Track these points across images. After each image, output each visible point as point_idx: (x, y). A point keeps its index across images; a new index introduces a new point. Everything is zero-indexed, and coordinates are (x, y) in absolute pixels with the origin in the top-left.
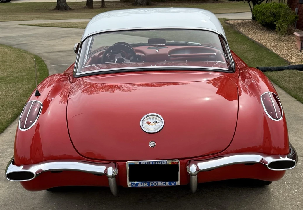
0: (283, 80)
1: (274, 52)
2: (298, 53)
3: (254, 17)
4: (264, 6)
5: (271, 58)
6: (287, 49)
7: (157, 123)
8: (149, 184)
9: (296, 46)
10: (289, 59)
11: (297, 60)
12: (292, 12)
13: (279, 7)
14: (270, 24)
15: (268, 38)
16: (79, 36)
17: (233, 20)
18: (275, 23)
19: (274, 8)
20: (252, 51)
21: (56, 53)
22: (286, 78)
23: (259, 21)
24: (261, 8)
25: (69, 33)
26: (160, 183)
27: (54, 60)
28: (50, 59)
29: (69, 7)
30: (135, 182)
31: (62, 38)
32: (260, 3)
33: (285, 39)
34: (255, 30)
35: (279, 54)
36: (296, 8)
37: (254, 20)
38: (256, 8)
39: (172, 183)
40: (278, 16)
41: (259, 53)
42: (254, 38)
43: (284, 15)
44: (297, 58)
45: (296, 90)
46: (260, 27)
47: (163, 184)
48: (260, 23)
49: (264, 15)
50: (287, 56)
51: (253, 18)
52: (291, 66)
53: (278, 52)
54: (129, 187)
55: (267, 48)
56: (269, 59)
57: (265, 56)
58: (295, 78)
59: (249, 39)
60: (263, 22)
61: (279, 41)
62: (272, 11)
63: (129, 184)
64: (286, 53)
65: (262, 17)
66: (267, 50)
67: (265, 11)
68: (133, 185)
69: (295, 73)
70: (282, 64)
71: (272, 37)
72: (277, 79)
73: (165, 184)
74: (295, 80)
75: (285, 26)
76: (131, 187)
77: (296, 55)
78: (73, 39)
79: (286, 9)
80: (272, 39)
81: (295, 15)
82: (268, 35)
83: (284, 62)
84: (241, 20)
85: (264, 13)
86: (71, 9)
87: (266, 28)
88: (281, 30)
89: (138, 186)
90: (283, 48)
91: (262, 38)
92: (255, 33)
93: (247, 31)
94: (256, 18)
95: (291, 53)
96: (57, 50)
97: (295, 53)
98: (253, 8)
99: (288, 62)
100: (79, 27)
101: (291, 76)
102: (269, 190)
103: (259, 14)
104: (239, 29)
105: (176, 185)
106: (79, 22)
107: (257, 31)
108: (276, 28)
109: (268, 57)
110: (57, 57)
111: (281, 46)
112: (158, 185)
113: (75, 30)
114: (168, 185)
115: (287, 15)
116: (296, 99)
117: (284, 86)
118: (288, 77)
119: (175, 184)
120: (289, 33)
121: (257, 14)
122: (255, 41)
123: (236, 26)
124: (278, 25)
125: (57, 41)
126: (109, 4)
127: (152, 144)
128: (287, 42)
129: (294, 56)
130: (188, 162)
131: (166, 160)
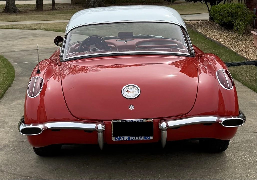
0: (240, 74)
1: (232, 50)
2: (256, 51)
3: (212, 17)
4: (222, 6)
5: (229, 55)
6: (245, 48)
7: (136, 91)
8: (129, 139)
9: (254, 44)
10: (247, 56)
11: (254, 57)
12: (250, 12)
13: (237, 7)
14: (228, 24)
15: (226, 38)
16: (37, 37)
17: (190, 20)
18: (233, 23)
19: (232, 9)
20: (210, 49)
21: (17, 52)
22: (243, 72)
23: (217, 20)
24: (218, 9)
25: (26, 34)
26: (138, 137)
27: (17, 58)
28: (12, 58)
29: (18, 10)
30: (118, 137)
31: (20, 39)
32: (218, 3)
33: (243, 39)
34: (213, 30)
35: (237, 52)
36: (254, 8)
37: (212, 21)
38: (214, 8)
39: (147, 138)
40: (236, 16)
41: (217, 51)
42: (212, 37)
43: (242, 15)
44: (254, 55)
45: (252, 82)
46: (218, 28)
47: (140, 138)
48: (218, 23)
49: (222, 15)
50: (244, 53)
51: (211, 19)
52: (248, 62)
53: (236, 50)
55: (225, 46)
56: (227, 56)
57: (223, 53)
58: (251, 72)
59: (207, 38)
60: (221, 22)
61: (237, 40)
62: (230, 11)
63: (114, 139)
64: (244, 50)
65: (219, 17)
66: (225, 48)
67: (223, 11)
68: (116, 139)
69: (251, 68)
70: (240, 61)
71: (230, 36)
72: (234, 73)
73: (142, 138)
74: (252, 74)
75: (243, 25)
76: (115, 140)
77: (253, 52)
78: (31, 40)
79: (244, 9)
80: (230, 38)
81: (253, 15)
82: (226, 34)
83: (242, 58)
84: (199, 20)
85: (222, 13)
86: (20, 12)
87: (224, 28)
88: (239, 29)
89: (121, 140)
90: (241, 47)
91: (220, 38)
92: (213, 33)
93: (205, 31)
94: (214, 18)
95: (249, 51)
96: (17, 50)
97: (253, 51)
98: (211, 9)
99: (245, 58)
100: (34, 28)
101: (247, 71)
102: (225, 155)
103: (217, 14)
104: (197, 29)
106: (34, 24)
107: (215, 31)
108: (234, 27)
109: (226, 54)
110: (19, 56)
111: (239, 45)
112: (136, 139)
113: (31, 31)
114: (144, 139)
115: (245, 15)
116: (252, 89)
117: (241, 79)
118: (245, 71)
119: (150, 138)
120: (248, 33)
121: (215, 14)
122: (213, 40)
123: (194, 27)
124: (236, 24)
125: (16, 41)
126: (59, 7)
127: (131, 107)
128: (245, 41)
129: (251, 54)
130: (160, 121)
131: (143, 119)
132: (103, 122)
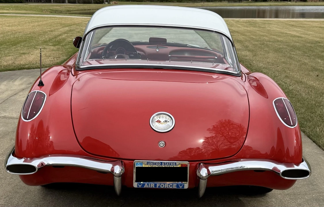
7: (168, 122)
8: (155, 185)
26: (168, 185)
30: (142, 183)
39: (180, 186)
47: (171, 186)
54: (135, 187)
63: (135, 185)
68: (139, 185)
73: (173, 186)
76: (137, 187)
89: (145, 187)
105: (184, 188)
112: (165, 187)
114: (176, 187)
127: (162, 144)
130: (198, 165)
131: (176, 162)
132: (122, 162)
